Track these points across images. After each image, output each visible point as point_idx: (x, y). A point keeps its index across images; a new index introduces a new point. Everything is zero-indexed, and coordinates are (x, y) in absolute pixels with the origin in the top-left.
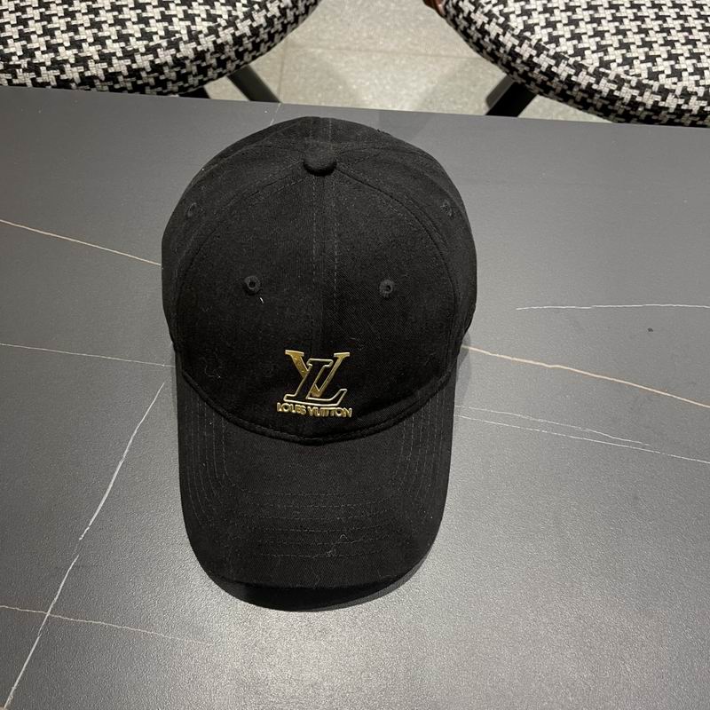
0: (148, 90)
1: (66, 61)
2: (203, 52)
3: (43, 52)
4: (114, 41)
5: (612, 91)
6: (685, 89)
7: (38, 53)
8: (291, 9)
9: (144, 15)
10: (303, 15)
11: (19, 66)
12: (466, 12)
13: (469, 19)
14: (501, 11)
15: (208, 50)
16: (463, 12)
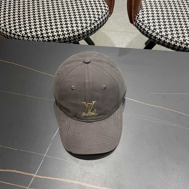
0: (67, 42)
1: (50, 36)
2: (80, 34)
3: (45, 34)
4: (61, 32)
5: (174, 44)
7: (44, 34)
8: (100, 24)
9: (67, 26)
10: (102, 25)
11: (40, 37)
12: (140, 25)
13: (141, 27)
14: (148, 25)
15: (81, 33)
16: (139, 25)
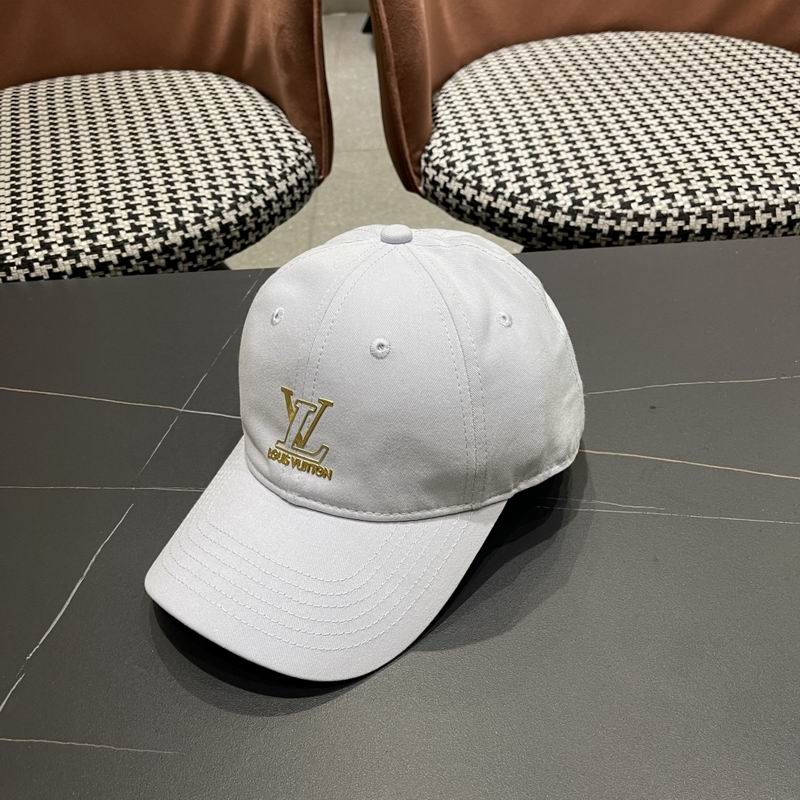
1: (59, 256)
2: (191, 239)
3: (37, 250)
4: (105, 235)
6: (659, 212)
7: (31, 252)
8: (277, 202)
9: (134, 213)
11: (13, 264)
12: (442, 183)
14: (473, 176)
15: (196, 237)
16: (439, 185)
